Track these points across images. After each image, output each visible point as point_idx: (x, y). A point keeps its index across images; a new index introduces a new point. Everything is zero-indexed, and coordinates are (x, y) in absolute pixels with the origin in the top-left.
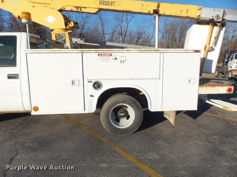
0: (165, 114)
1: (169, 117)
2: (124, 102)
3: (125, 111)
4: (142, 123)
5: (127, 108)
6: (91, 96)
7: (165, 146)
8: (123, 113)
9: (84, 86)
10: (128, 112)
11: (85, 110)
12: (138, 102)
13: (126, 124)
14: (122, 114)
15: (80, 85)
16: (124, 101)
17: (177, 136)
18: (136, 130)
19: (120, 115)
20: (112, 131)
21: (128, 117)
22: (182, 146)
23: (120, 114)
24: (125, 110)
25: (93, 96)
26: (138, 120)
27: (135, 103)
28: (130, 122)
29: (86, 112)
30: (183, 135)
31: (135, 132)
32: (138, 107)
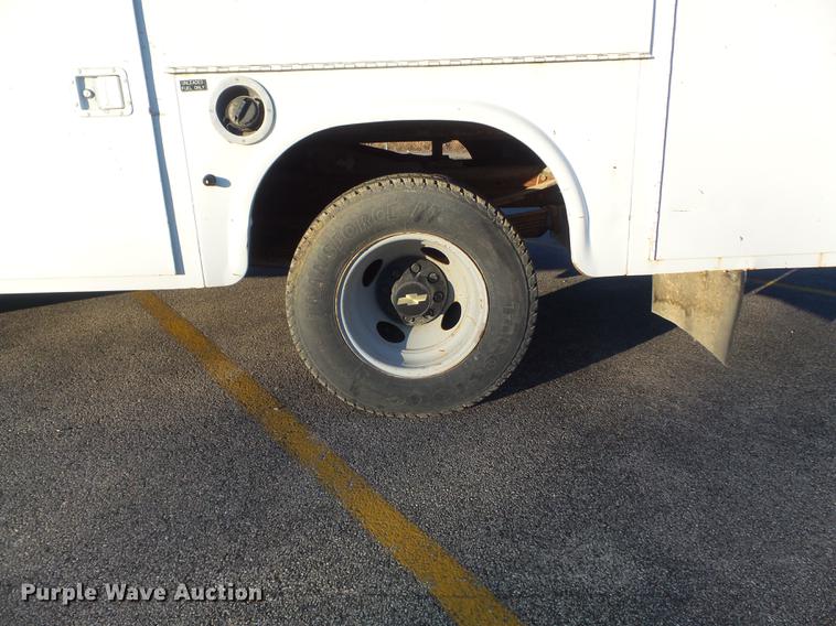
0: (663, 300)
1: (687, 314)
2: (420, 221)
3: (431, 281)
4: (531, 347)
5: (444, 260)
6: (211, 180)
7: (673, 488)
8: (420, 292)
9: (155, 113)
10: (449, 286)
11: (179, 269)
12: (506, 224)
13: (435, 352)
14: (414, 300)
15: (128, 108)
16: (419, 218)
17: (737, 420)
18: (494, 388)
19: (401, 301)
20: (356, 394)
21: (452, 316)
22: (779, 491)
23: (402, 294)
24: (433, 276)
25: (224, 183)
26: (506, 329)
27: (490, 229)
28: (461, 344)
29: (192, 280)
30: (769, 416)
31: (486, 400)
32: (505, 254)
